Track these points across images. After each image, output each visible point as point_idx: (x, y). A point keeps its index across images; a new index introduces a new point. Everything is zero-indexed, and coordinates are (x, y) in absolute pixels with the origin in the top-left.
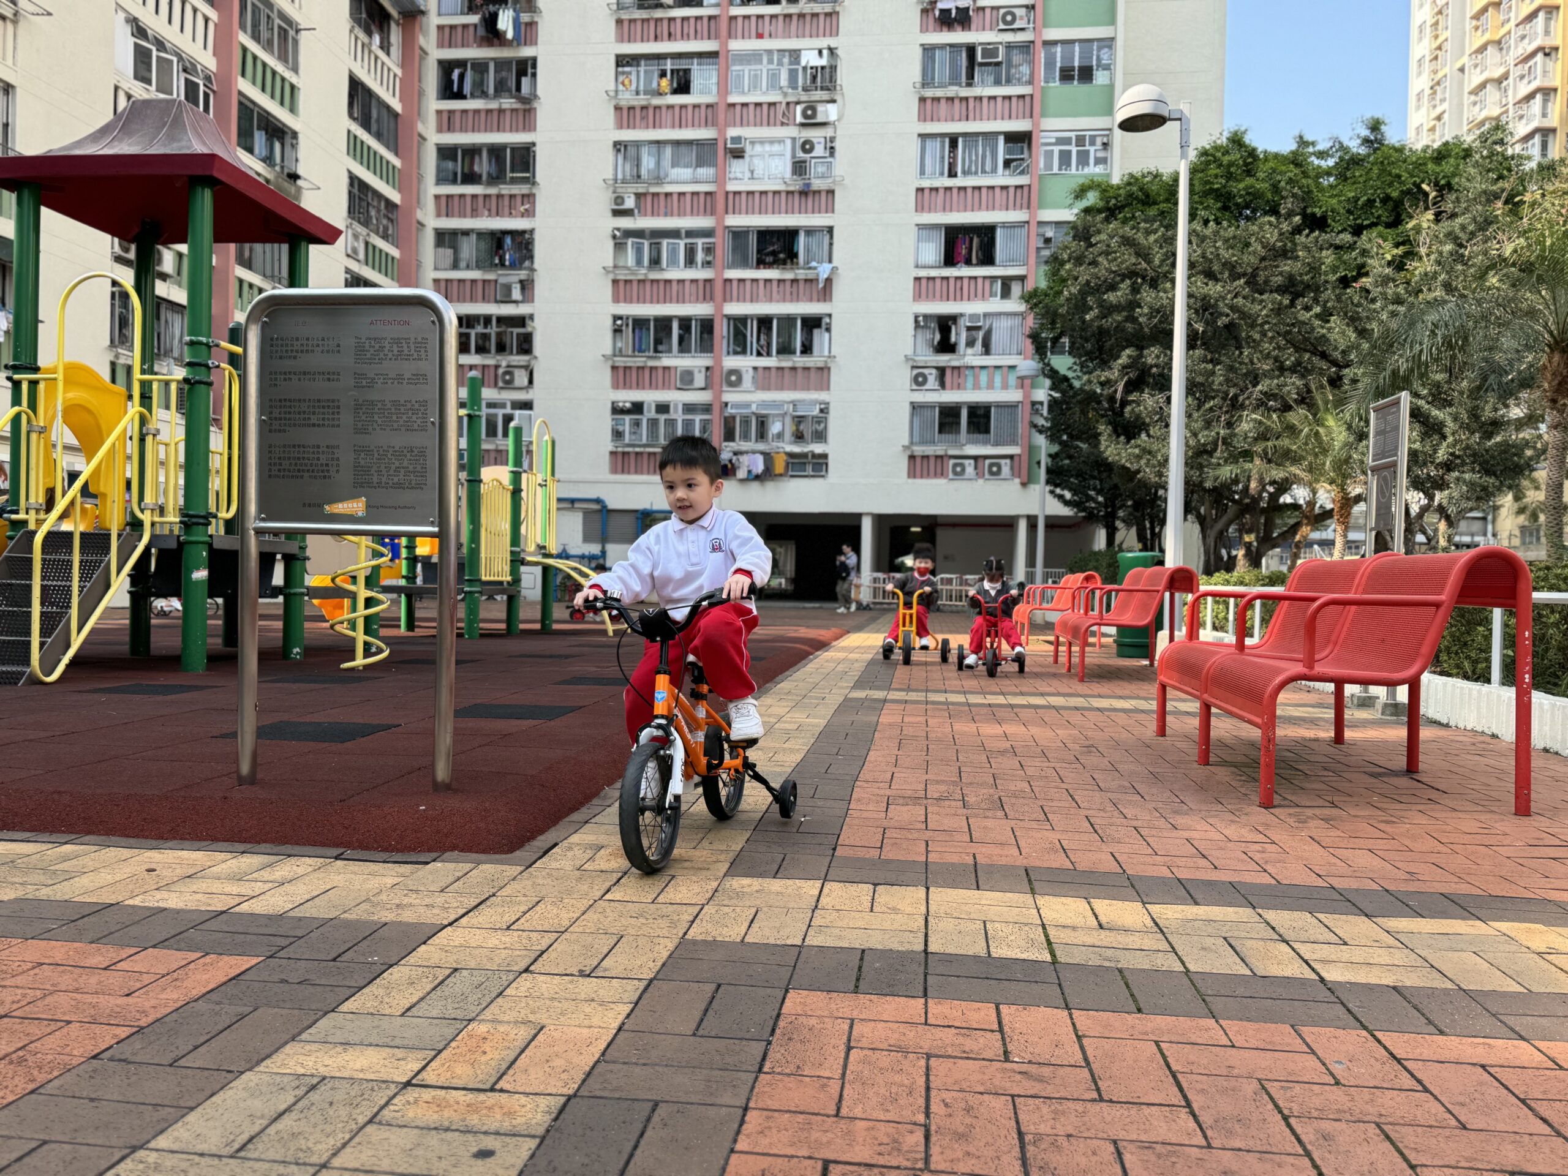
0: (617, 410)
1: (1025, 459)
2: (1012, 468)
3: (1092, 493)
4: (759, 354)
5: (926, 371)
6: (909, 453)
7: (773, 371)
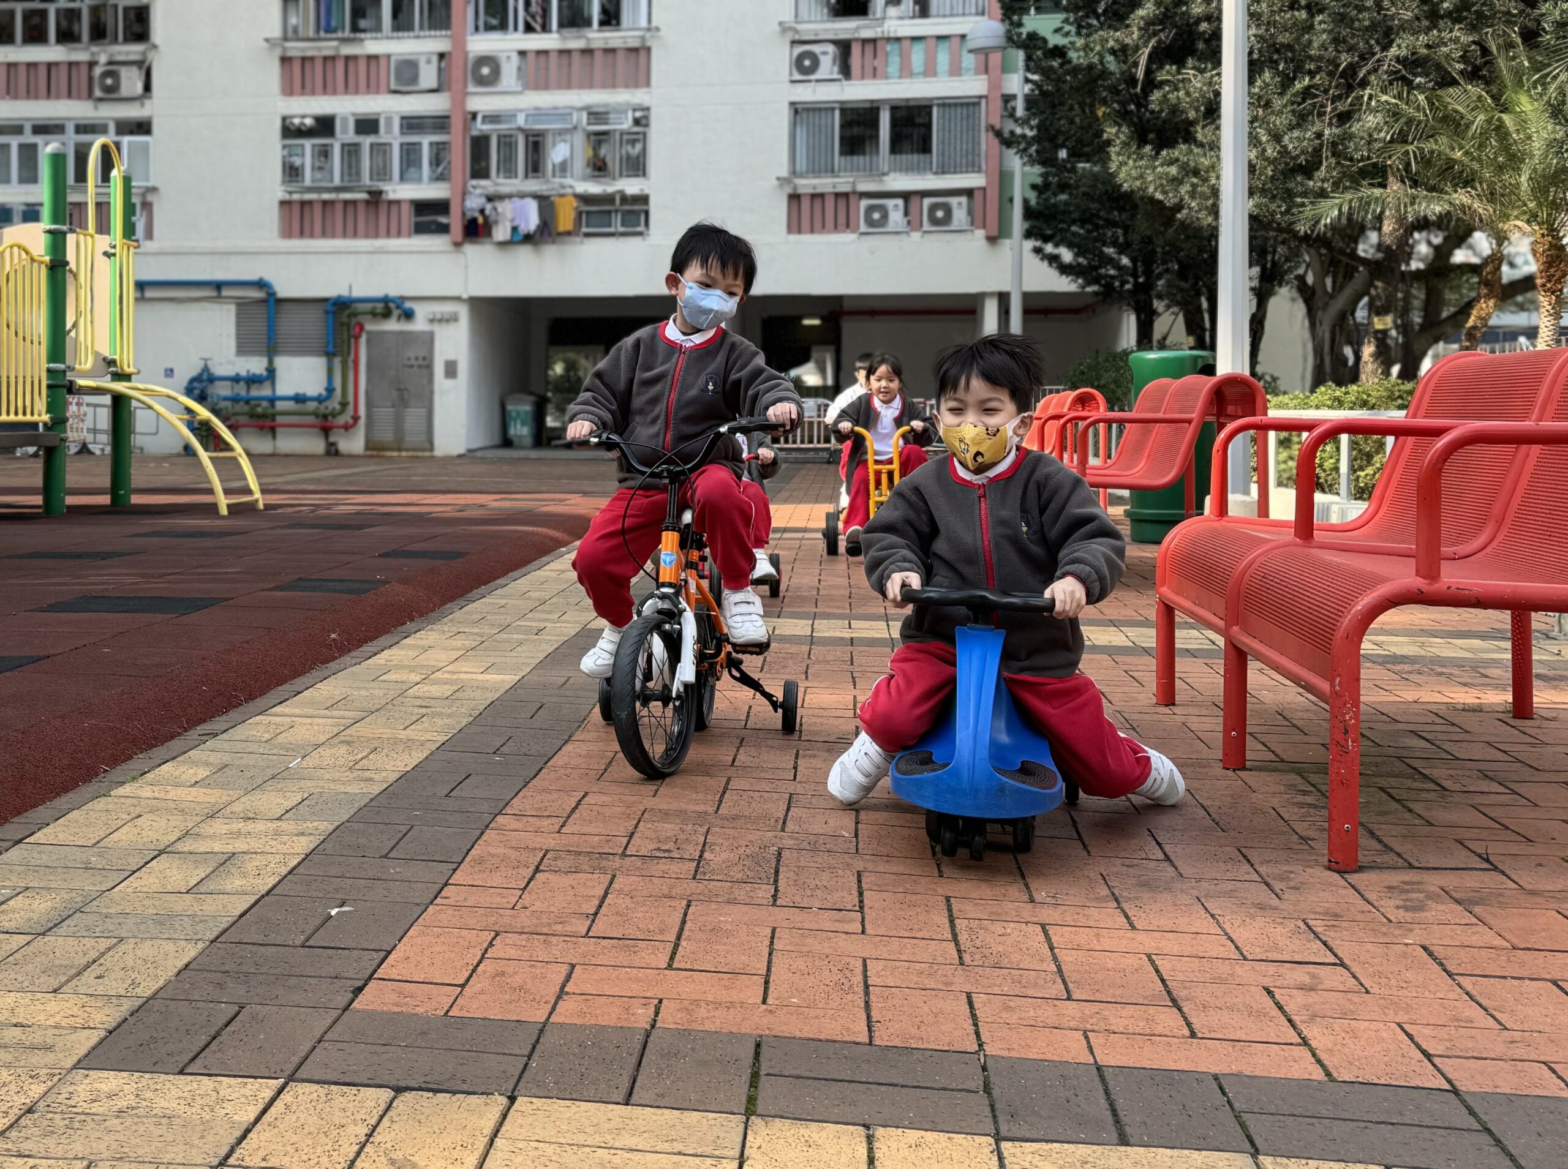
0: (290, 131)
1: (993, 194)
2: (970, 212)
3: (1110, 251)
4: (529, 29)
5: (816, 49)
6: (789, 190)
7: (553, 57)
